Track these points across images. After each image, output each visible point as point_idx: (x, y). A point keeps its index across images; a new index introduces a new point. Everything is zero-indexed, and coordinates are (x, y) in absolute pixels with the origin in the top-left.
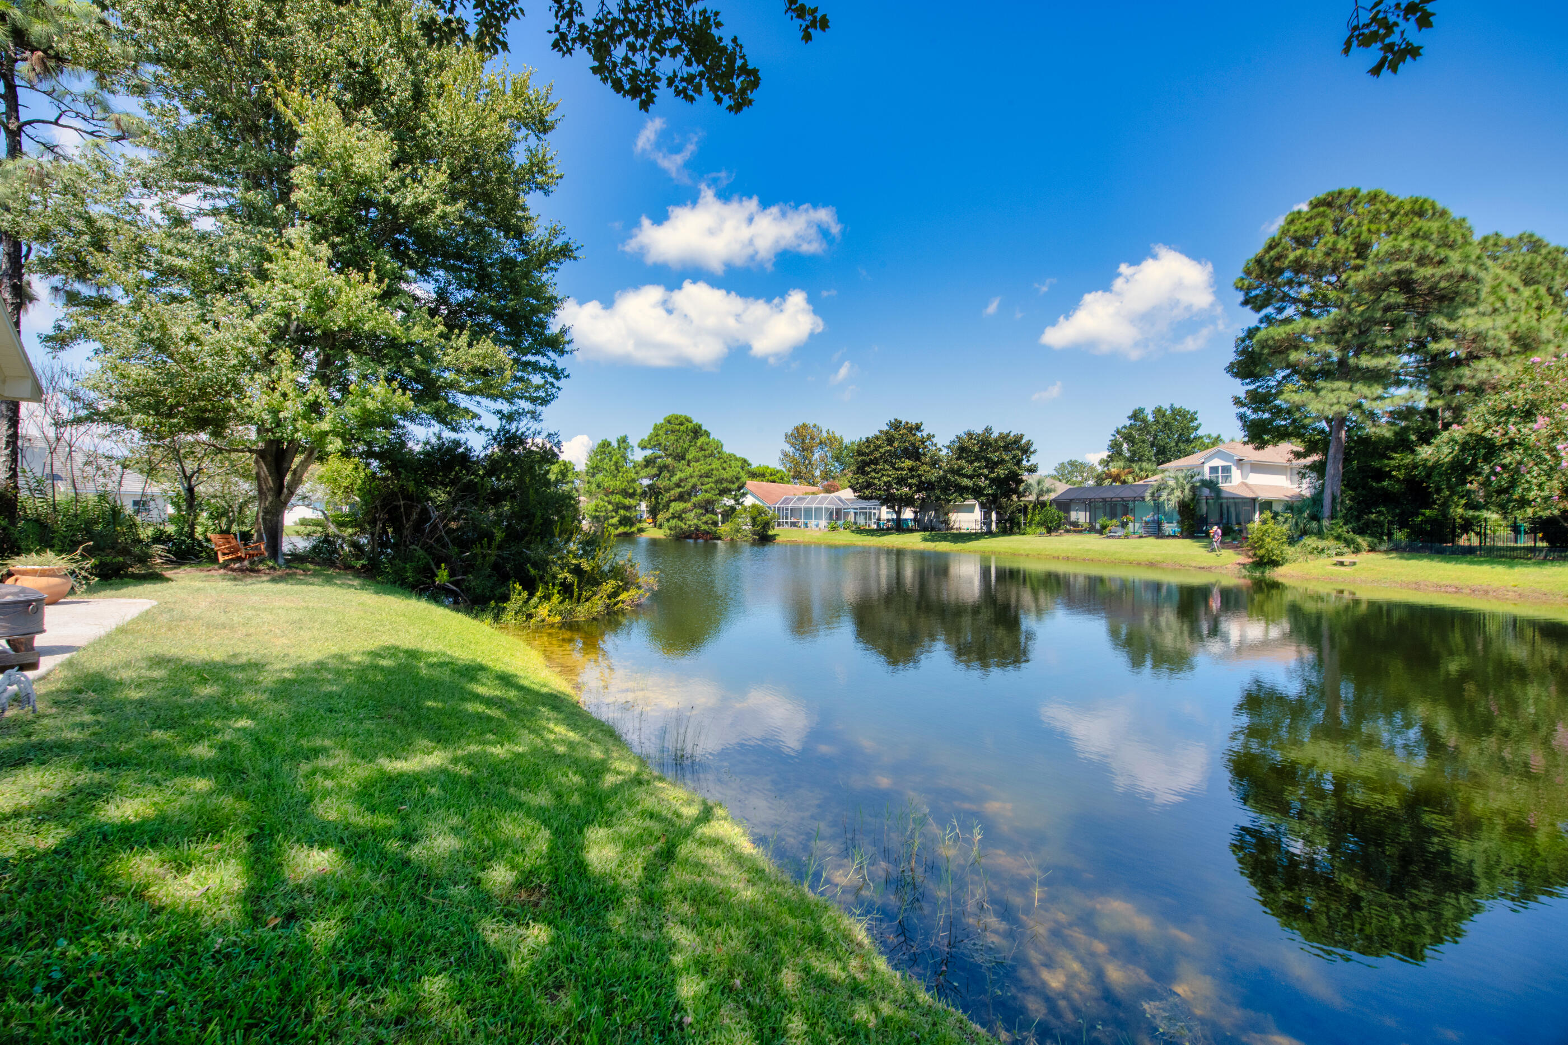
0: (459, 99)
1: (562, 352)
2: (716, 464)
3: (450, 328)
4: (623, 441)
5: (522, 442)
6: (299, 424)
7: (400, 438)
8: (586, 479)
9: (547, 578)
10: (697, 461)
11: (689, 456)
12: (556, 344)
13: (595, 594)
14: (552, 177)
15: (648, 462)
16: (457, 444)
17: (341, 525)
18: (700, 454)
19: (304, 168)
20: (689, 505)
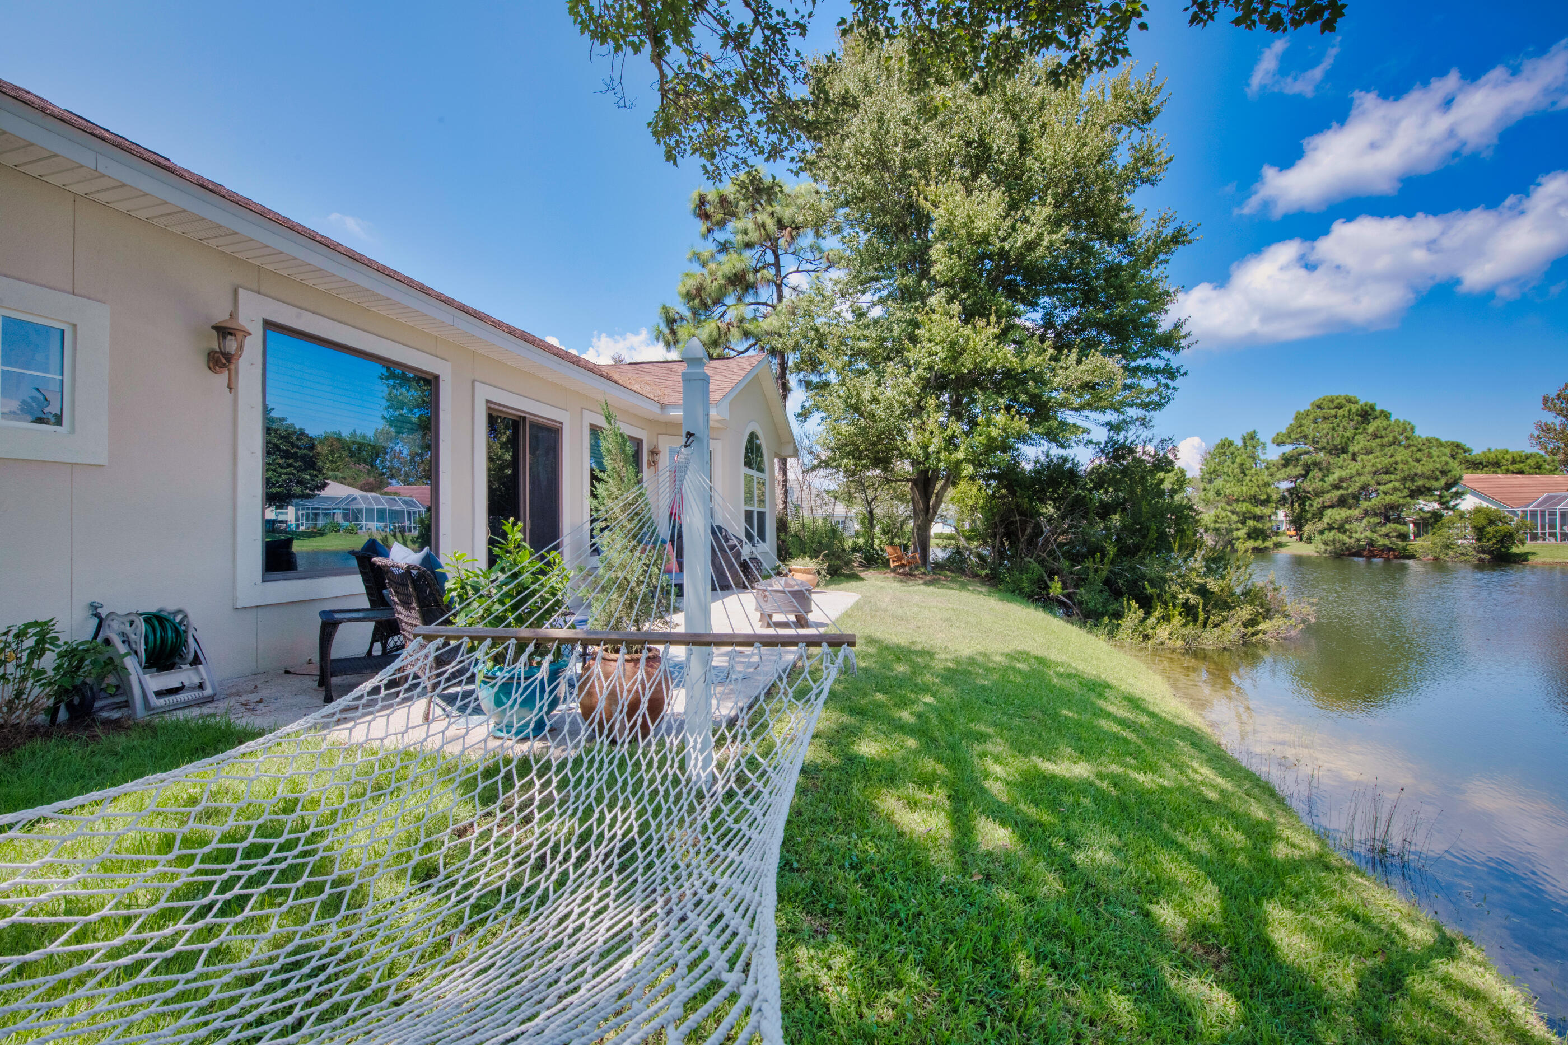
0: (1059, 129)
1: (1178, 349)
2: (1401, 454)
3: (1059, 349)
4: (1251, 439)
5: (1132, 451)
6: (942, 456)
7: (1014, 459)
8: (1201, 486)
9: (1166, 597)
10: (1369, 452)
11: (1354, 448)
12: (1169, 342)
13: (1225, 619)
14: (1160, 164)
15: (1287, 461)
16: (1065, 460)
17: (969, 538)
18: (1374, 444)
19: (939, 246)
20: (1356, 512)
